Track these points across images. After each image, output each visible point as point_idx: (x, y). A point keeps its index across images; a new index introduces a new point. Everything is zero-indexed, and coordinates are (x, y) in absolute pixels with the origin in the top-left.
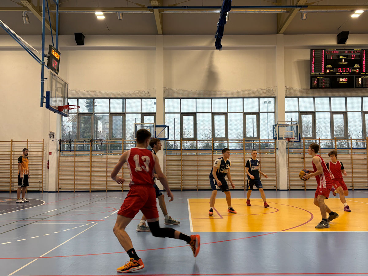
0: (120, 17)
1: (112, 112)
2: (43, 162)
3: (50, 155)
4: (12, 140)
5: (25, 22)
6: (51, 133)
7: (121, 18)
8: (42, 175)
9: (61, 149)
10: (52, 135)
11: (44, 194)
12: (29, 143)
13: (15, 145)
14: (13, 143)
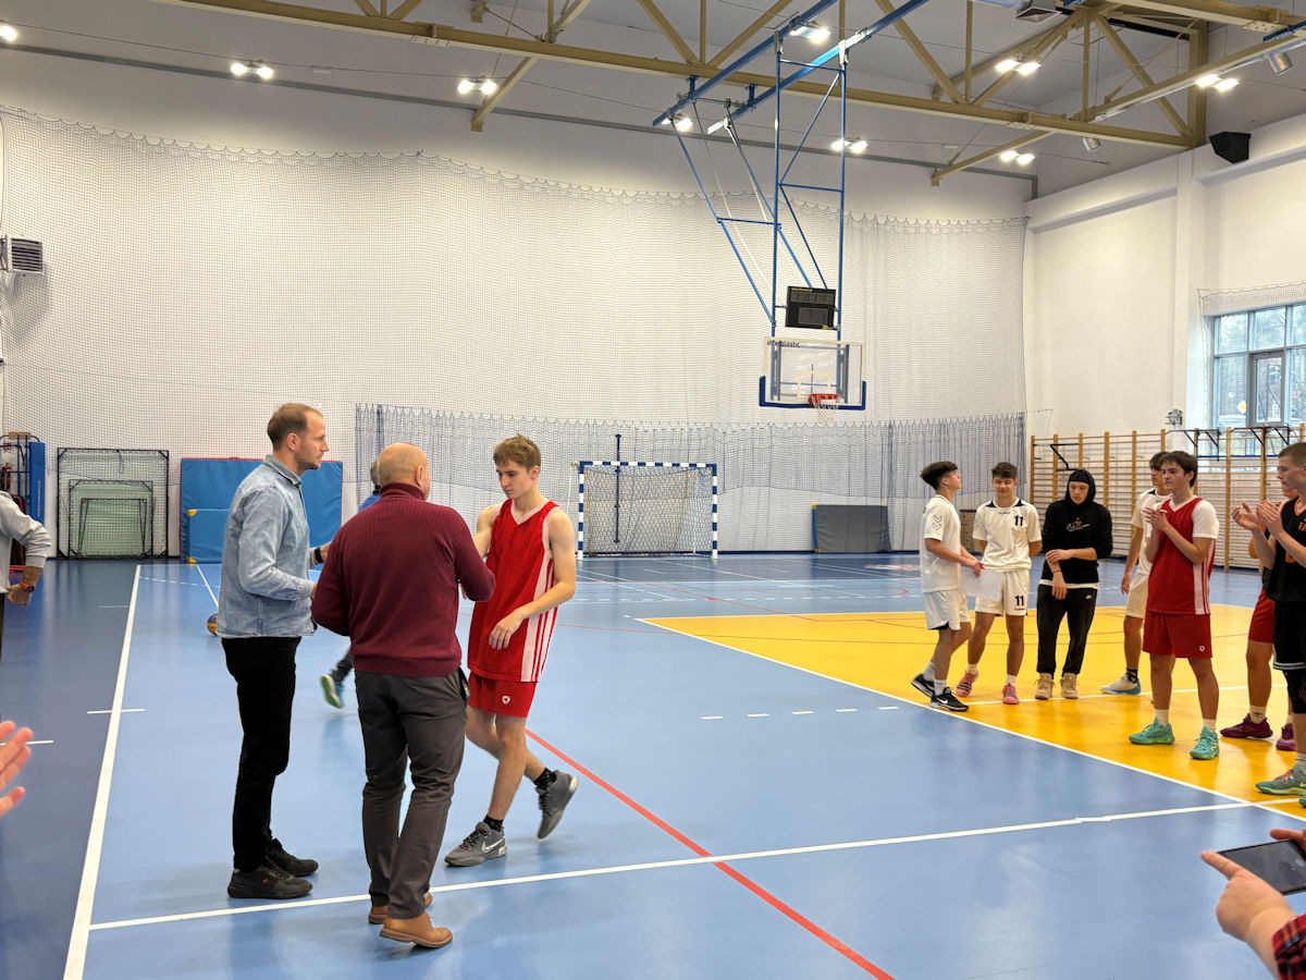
0: (1278, 67)
4: (1107, 434)
5: (1088, 149)
6: (1171, 413)
7: (1283, 67)
10: (1177, 418)
13: (1117, 446)
14: (1111, 440)
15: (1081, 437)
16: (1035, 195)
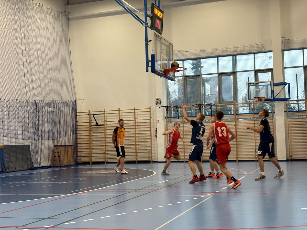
1: (220, 72)
2: (151, 130)
3: (158, 123)
4: (119, 109)
6: (157, 99)
8: (151, 144)
9: (169, 116)
10: (158, 102)
11: (154, 164)
12: (136, 111)
13: (123, 114)
14: (121, 112)
15: (104, 111)
16: (68, 4)
